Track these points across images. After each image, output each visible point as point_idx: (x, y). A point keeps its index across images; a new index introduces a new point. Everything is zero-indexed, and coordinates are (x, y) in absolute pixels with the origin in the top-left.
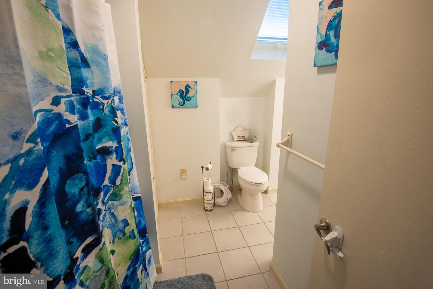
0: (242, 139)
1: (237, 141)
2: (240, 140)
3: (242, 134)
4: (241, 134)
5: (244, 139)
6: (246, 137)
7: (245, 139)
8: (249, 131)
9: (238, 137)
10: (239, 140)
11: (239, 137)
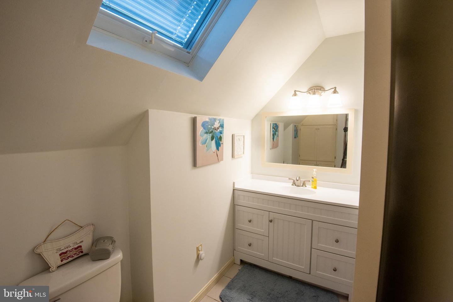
0: (75, 257)
1: (59, 267)
2: (70, 259)
3: (74, 244)
4: (70, 243)
5: (81, 254)
6: (85, 246)
7: (85, 252)
8: (92, 228)
9: (60, 255)
10: (65, 262)
11: (66, 252)
